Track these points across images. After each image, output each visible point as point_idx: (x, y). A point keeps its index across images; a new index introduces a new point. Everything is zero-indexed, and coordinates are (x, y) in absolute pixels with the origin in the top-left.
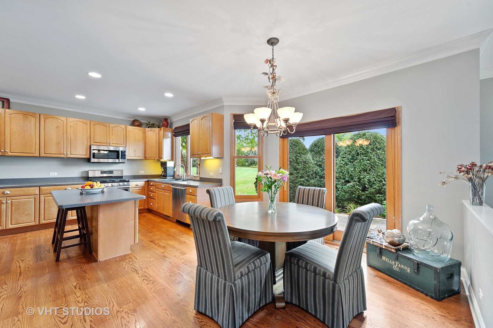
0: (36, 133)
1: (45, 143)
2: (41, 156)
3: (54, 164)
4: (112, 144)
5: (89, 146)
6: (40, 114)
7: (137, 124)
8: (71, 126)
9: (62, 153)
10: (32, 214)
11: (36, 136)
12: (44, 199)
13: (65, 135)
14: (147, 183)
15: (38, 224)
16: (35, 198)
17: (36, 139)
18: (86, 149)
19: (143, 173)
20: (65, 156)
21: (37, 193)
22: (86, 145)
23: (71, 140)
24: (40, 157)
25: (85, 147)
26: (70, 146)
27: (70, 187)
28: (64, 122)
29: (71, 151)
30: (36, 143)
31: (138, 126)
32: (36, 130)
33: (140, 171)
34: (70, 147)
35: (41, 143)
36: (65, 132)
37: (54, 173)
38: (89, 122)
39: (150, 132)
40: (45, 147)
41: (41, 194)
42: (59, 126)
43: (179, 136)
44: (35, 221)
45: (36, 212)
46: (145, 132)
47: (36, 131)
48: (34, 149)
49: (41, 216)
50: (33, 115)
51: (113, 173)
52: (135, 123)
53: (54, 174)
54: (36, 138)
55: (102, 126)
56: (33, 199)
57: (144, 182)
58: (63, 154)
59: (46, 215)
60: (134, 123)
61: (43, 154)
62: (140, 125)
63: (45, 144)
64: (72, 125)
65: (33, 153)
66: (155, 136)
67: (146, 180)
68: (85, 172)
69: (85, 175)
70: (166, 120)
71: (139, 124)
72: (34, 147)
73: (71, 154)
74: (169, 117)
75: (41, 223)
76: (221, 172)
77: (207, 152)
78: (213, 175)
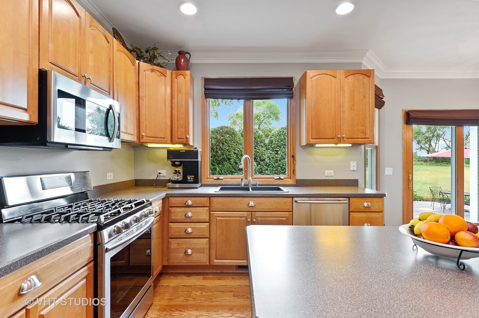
4: (90, 82)
5: (38, 72)
14: (164, 201)
19: (112, 178)
46: (137, 72)
55: (72, 10)
57: (162, 201)
66: (162, 87)
70: (184, 55)
76: (355, 169)
77: (362, 134)
78: (333, 175)
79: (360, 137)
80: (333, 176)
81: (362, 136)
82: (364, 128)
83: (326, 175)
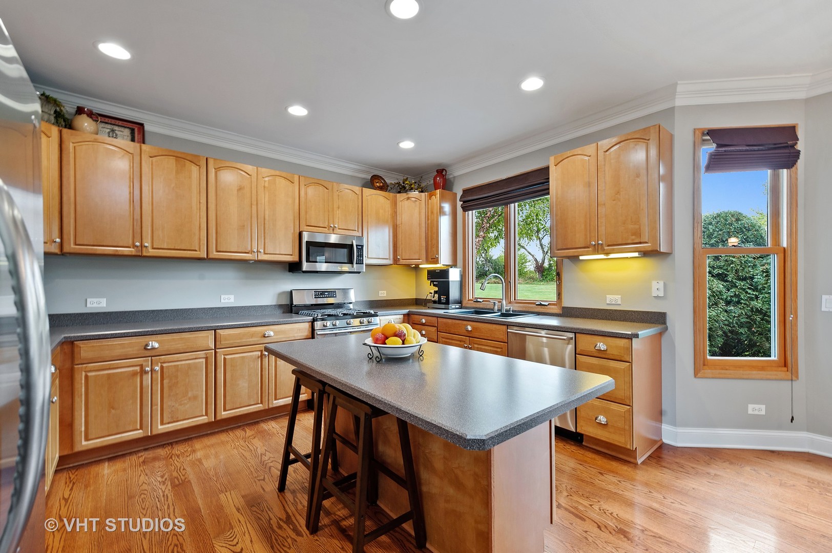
0: (200, 202)
1: (218, 226)
2: (211, 256)
3: (229, 276)
4: (337, 228)
5: (298, 234)
6: (207, 159)
7: (378, 184)
8: (264, 187)
9: (249, 249)
10: (202, 395)
11: (200, 209)
12: (225, 359)
13: (254, 207)
14: (406, 317)
15: (213, 420)
16: (206, 358)
17: (200, 218)
18: (293, 242)
19: (385, 295)
20: (255, 256)
21: (211, 346)
22: (292, 231)
23: (264, 219)
24: (207, 261)
25: (290, 236)
26: (264, 233)
27: (272, 330)
28: (251, 178)
29: (266, 245)
30: (200, 227)
31: (381, 188)
32: (200, 196)
33: (380, 292)
34: (264, 236)
35: (209, 225)
36: (254, 203)
37: (229, 296)
38: (296, 178)
39: (406, 203)
40: (218, 235)
41: (218, 347)
42: (244, 187)
43: (472, 210)
44: (206, 414)
45: (209, 391)
46: (395, 204)
47: (200, 199)
48: (197, 242)
49: (218, 402)
50: (194, 160)
51: (336, 297)
52: (375, 182)
53: (228, 300)
54: (200, 215)
55: (321, 188)
56: (204, 360)
57: (402, 316)
58: (252, 252)
59: (228, 398)
60: (374, 184)
61: (214, 254)
62: (384, 188)
63: (219, 228)
64: (266, 185)
65: (196, 251)
66: (417, 211)
67: (405, 311)
68: (284, 293)
69: (285, 301)
70: (441, 172)
71: (381, 184)
72: (197, 237)
73: (265, 254)
74: (449, 166)
75: (219, 418)
76: (661, 294)
77: (633, 237)
78: (619, 302)
79: (630, 241)
80: (620, 304)
81: (633, 240)
82: (637, 227)
83: (608, 302)
